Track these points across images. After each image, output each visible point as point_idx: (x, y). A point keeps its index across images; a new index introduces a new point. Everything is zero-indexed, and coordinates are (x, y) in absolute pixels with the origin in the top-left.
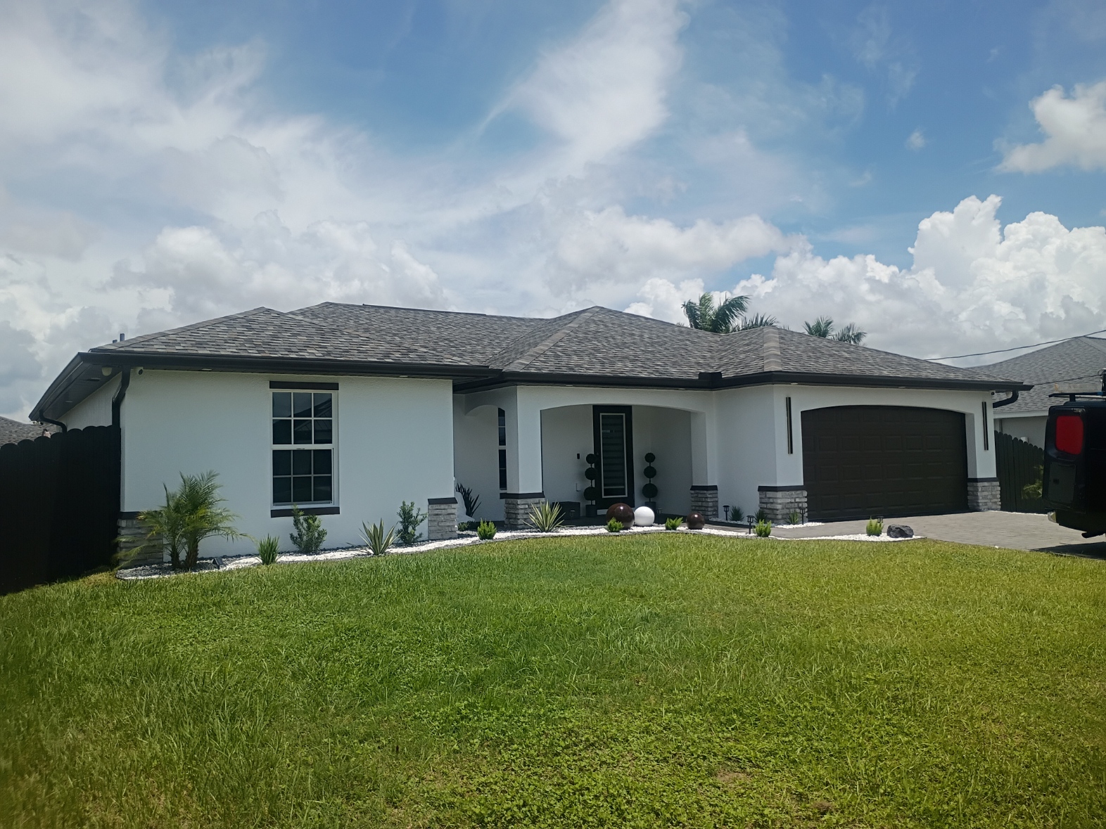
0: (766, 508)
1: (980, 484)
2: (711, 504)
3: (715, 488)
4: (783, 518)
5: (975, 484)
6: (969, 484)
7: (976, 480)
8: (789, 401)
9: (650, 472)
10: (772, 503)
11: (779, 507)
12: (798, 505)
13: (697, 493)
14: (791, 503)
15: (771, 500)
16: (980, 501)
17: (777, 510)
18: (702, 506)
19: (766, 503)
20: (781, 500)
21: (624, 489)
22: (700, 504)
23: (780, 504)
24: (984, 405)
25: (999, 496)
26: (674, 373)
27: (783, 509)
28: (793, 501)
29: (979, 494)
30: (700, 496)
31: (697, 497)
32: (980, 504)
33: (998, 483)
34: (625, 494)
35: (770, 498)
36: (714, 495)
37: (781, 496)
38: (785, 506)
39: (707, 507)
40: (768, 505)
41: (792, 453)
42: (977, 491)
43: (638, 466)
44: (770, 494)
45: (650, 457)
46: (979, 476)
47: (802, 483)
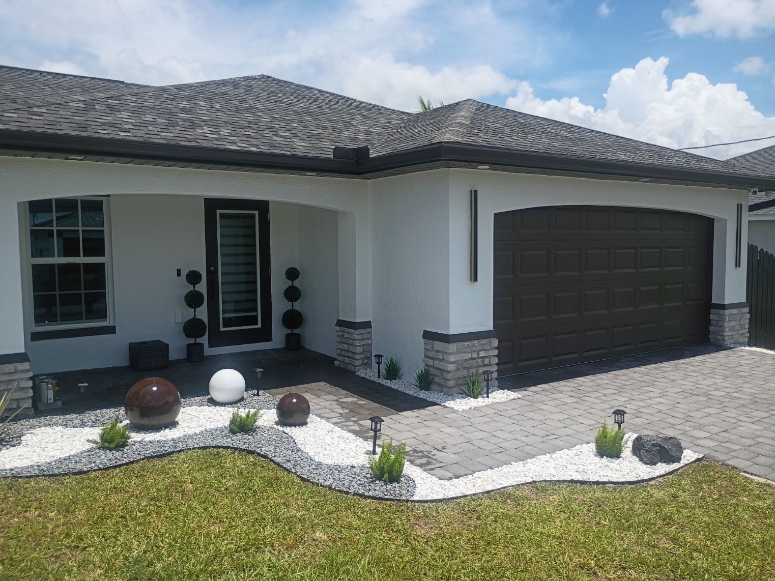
0: (433, 367)
1: (727, 312)
2: (359, 349)
3: (367, 325)
4: (457, 385)
5: (720, 311)
6: (712, 311)
7: (723, 307)
8: (474, 195)
9: (292, 294)
10: (442, 360)
11: (451, 367)
12: (483, 361)
13: (343, 331)
14: (472, 359)
15: (440, 356)
16: (726, 334)
17: (448, 372)
18: (348, 351)
19: (434, 359)
20: (455, 355)
21: (256, 316)
22: (346, 347)
23: (454, 363)
24: (739, 208)
25: (747, 326)
26: (300, 147)
27: (458, 370)
28: (475, 356)
29: (726, 325)
30: (346, 335)
31: (343, 336)
32: (727, 338)
33: (747, 310)
34: (257, 324)
35: (438, 351)
36: (366, 336)
37: (455, 350)
38: (461, 365)
39: (355, 353)
40: (436, 362)
41: (475, 280)
42: (724, 321)
43: (278, 284)
44: (439, 345)
45: (292, 274)
46: (727, 301)
47: (490, 326)
